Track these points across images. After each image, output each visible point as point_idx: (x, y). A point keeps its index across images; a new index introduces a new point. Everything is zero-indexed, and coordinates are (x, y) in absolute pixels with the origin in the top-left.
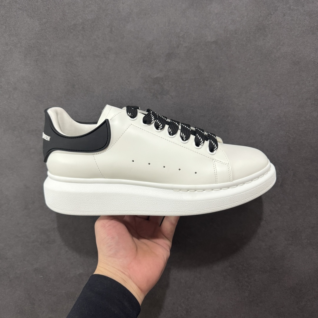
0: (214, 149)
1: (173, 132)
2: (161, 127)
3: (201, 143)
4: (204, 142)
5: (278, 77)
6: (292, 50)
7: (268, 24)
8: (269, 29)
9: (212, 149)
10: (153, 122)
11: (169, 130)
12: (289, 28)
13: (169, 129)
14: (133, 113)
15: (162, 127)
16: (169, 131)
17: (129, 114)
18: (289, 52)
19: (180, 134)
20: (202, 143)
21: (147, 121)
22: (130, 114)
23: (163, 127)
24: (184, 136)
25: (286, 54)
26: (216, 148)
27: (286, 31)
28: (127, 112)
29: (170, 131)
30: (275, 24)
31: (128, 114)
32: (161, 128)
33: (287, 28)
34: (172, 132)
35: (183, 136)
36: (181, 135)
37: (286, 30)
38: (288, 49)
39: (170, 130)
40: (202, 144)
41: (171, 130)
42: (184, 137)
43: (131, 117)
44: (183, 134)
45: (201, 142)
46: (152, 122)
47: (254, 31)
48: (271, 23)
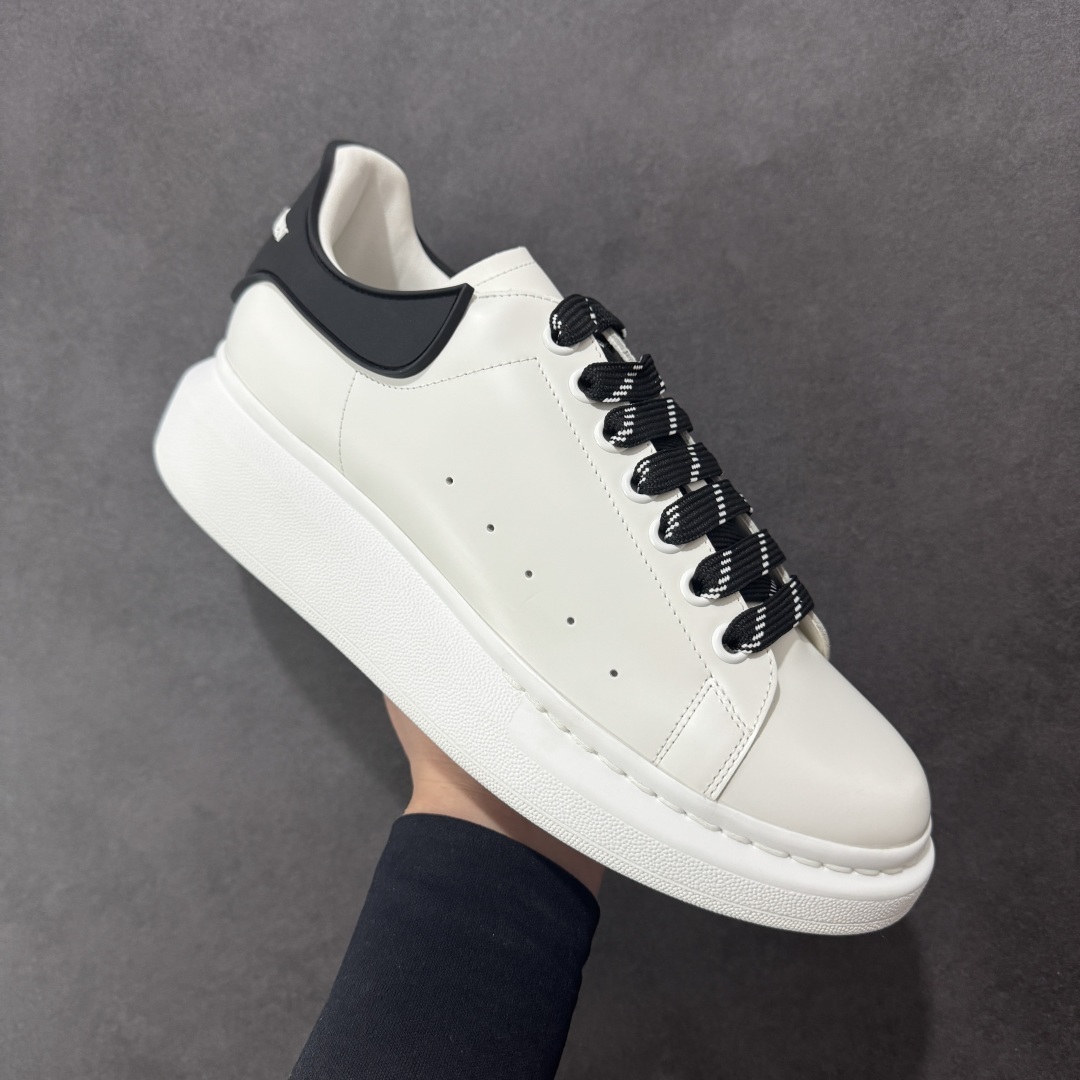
0: (744, 646)
1: (648, 484)
2: (622, 436)
3: (711, 590)
4: (724, 595)
5: (1038, 238)
6: (1069, 126)
7: (954, 55)
8: (964, 69)
9: (733, 640)
10: (611, 400)
11: (642, 466)
12: (1039, 51)
13: (645, 463)
14: (570, 327)
15: (624, 439)
16: (639, 470)
17: (554, 319)
18: (1059, 138)
19: (667, 509)
20: (717, 590)
21: (594, 383)
22: (560, 323)
23: (630, 444)
24: (673, 523)
25: (1048, 147)
26: (750, 646)
27: (1028, 62)
28: (555, 312)
29: (641, 474)
30: (983, 46)
31: (551, 320)
32: (619, 439)
33: (1033, 52)
34: (644, 479)
35: (672, 519)
36: (668, 513)
37: (1030, 59)
38: (1052, 126)
39: (643, 469)
40: (715, 593)
41: (647, 470)
42: (672, 527)
43: (555, 336)
44: (677, 515)
45: (717, 585)
46: (606, 400)
47: (906, 91)
48: (966, 49)
